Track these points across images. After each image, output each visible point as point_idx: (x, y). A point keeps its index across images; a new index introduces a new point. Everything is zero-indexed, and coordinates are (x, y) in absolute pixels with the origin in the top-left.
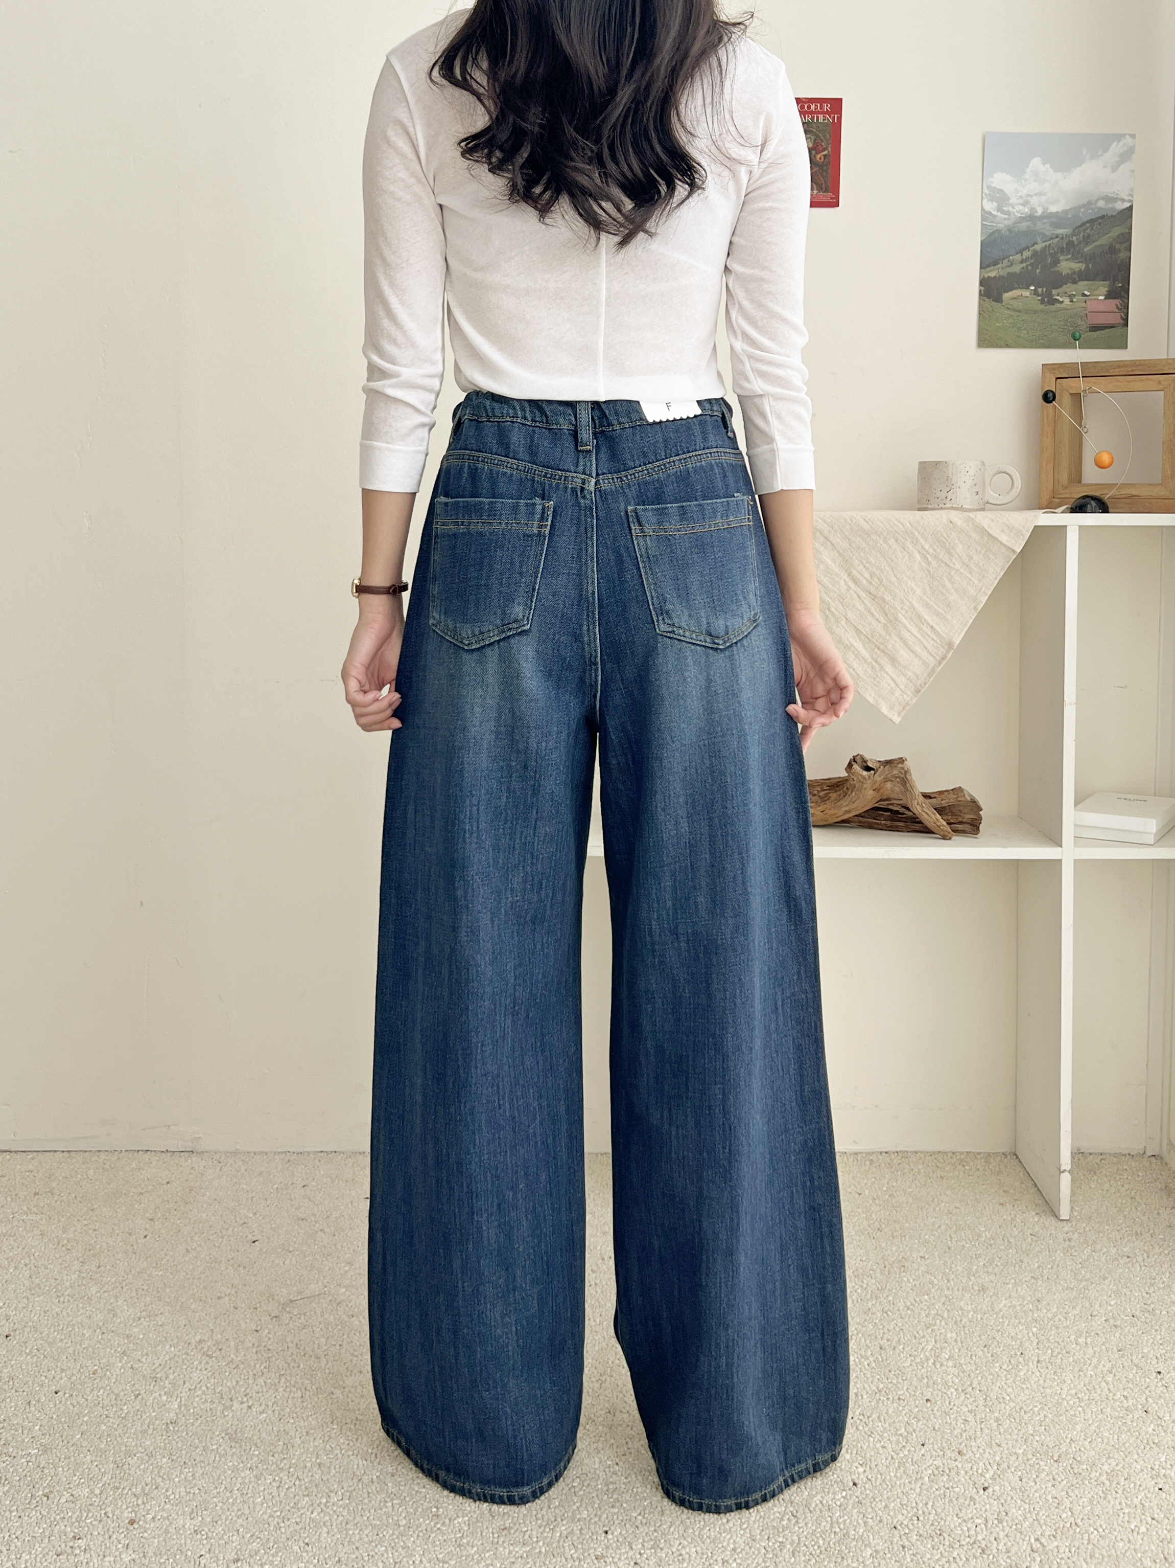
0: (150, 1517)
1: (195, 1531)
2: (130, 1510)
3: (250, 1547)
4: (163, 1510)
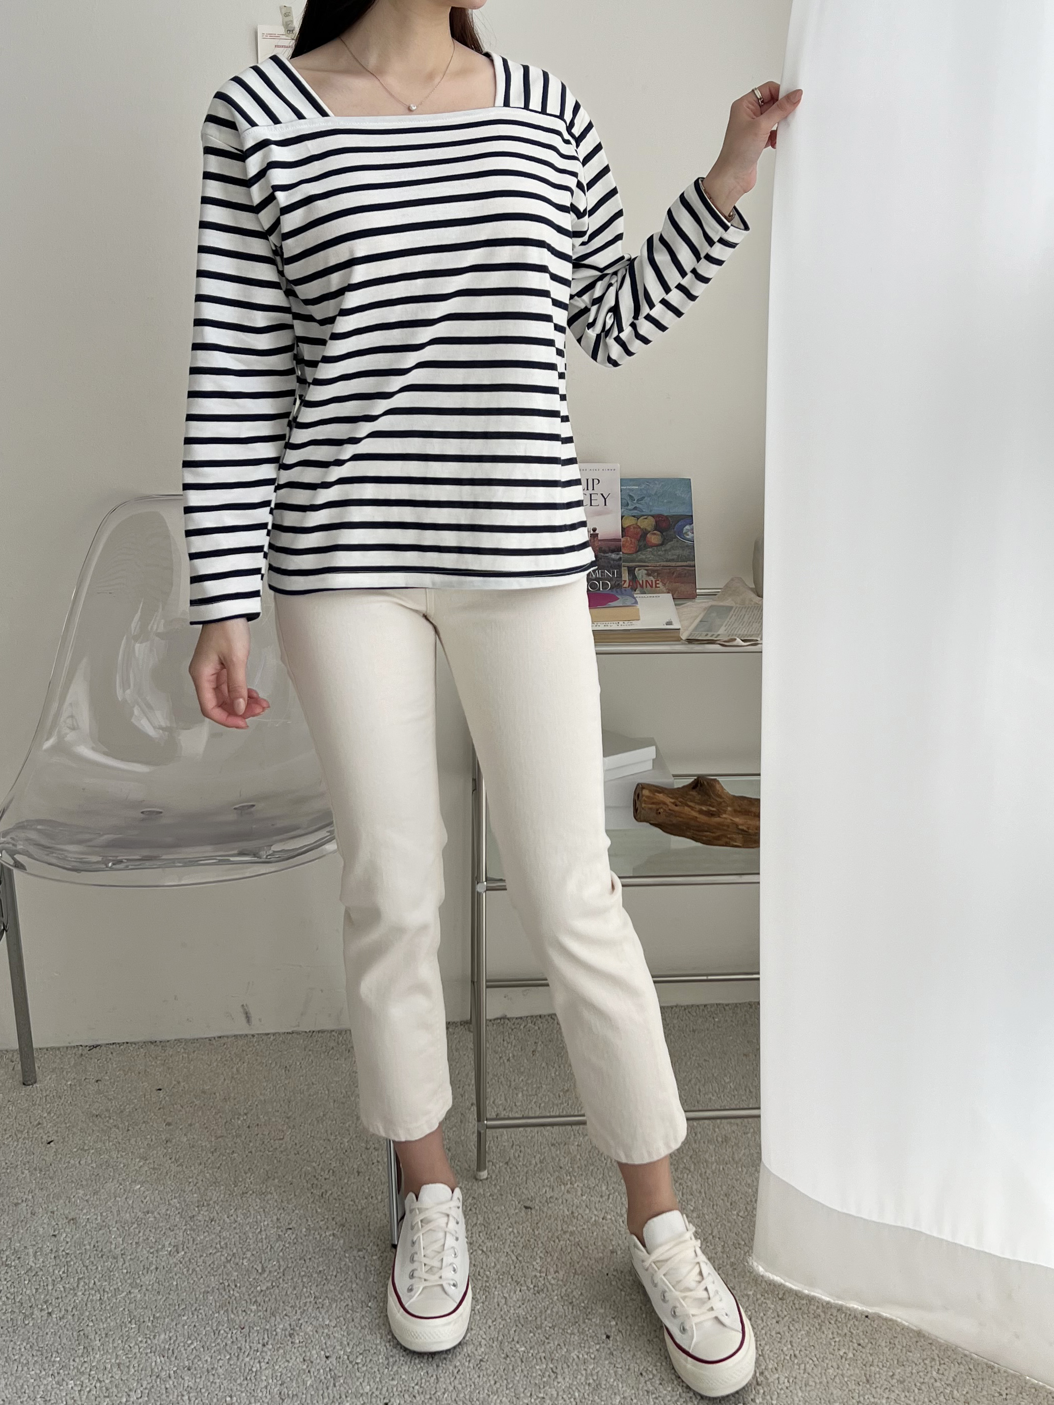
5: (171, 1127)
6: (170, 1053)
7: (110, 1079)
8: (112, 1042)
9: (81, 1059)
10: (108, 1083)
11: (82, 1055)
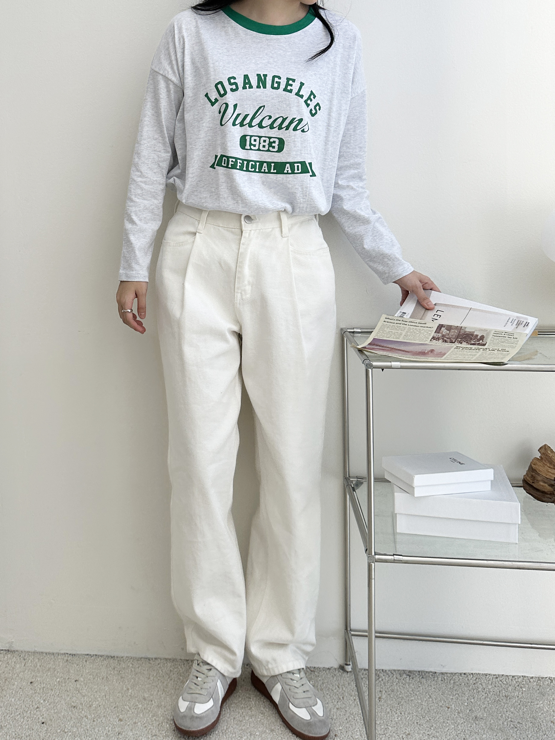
5: (122, 723)
6: (123, 666)
7: (84, 681)
8: (86, 653)
9: (66, 664)
10: (82, 683)
11: (67, 660)
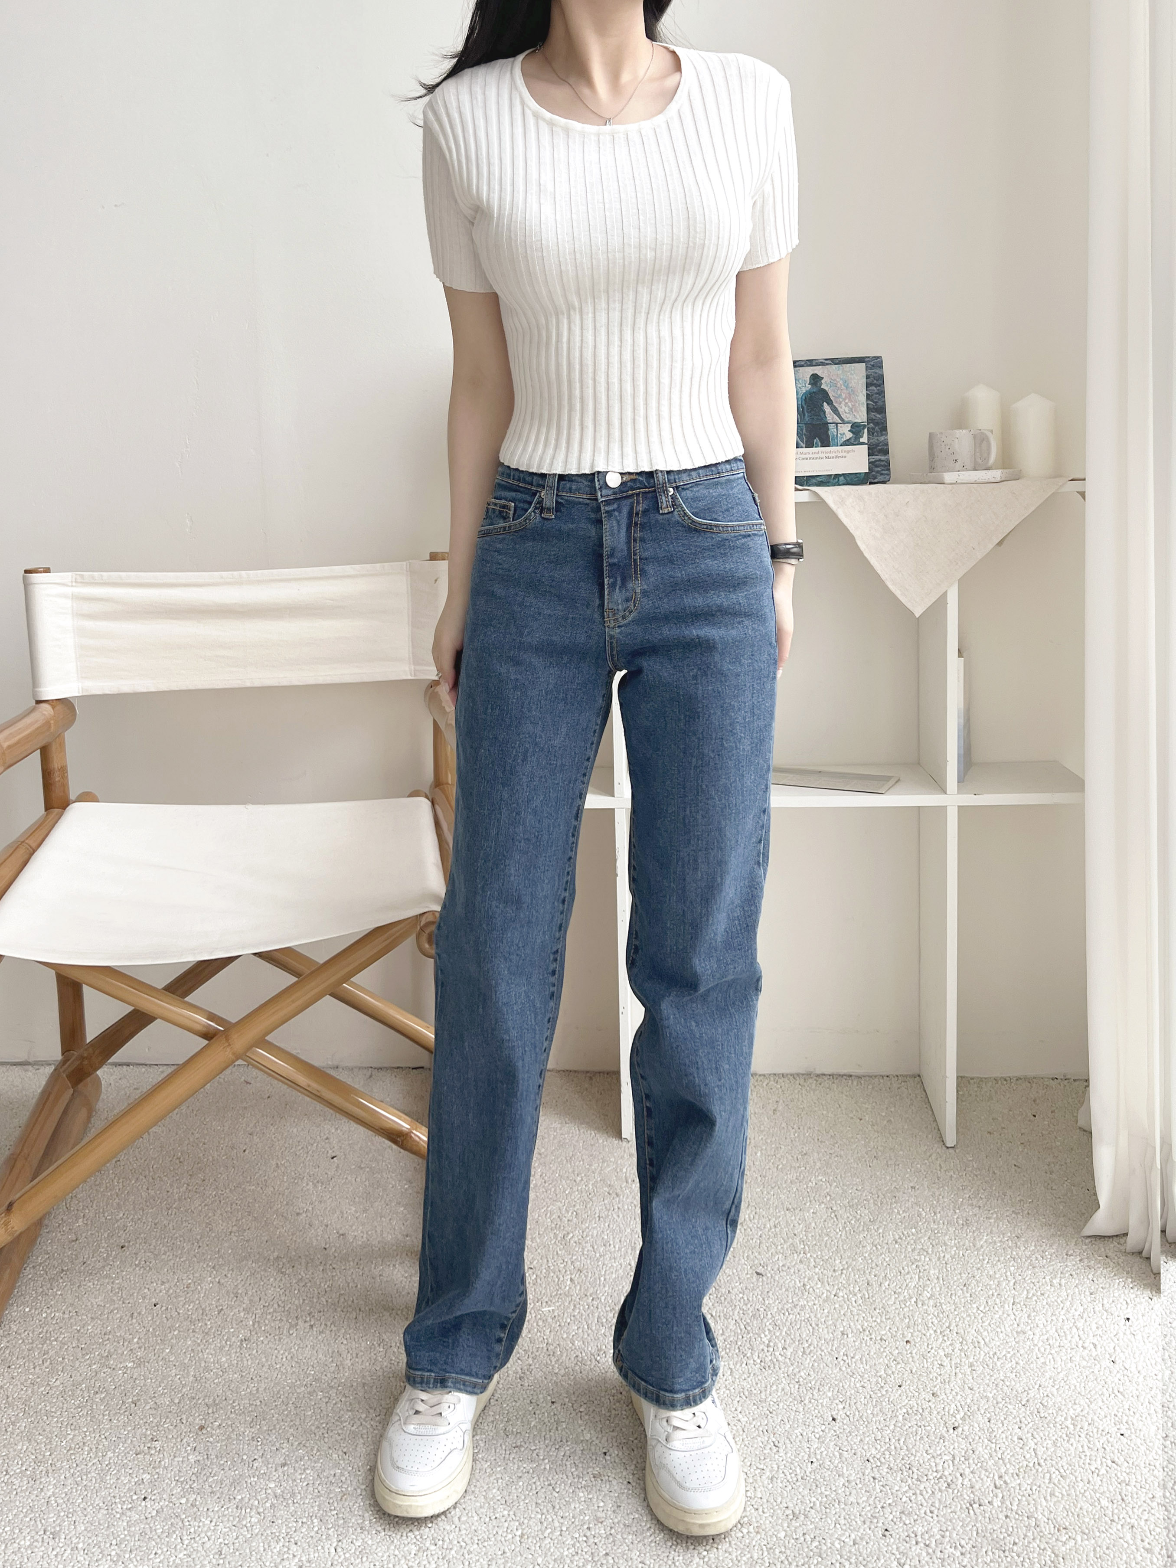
0: (217, 1424)
1: (253, 1438)
2: (201, 1417)
3: (296, 1453)
4: (229, 1418)
